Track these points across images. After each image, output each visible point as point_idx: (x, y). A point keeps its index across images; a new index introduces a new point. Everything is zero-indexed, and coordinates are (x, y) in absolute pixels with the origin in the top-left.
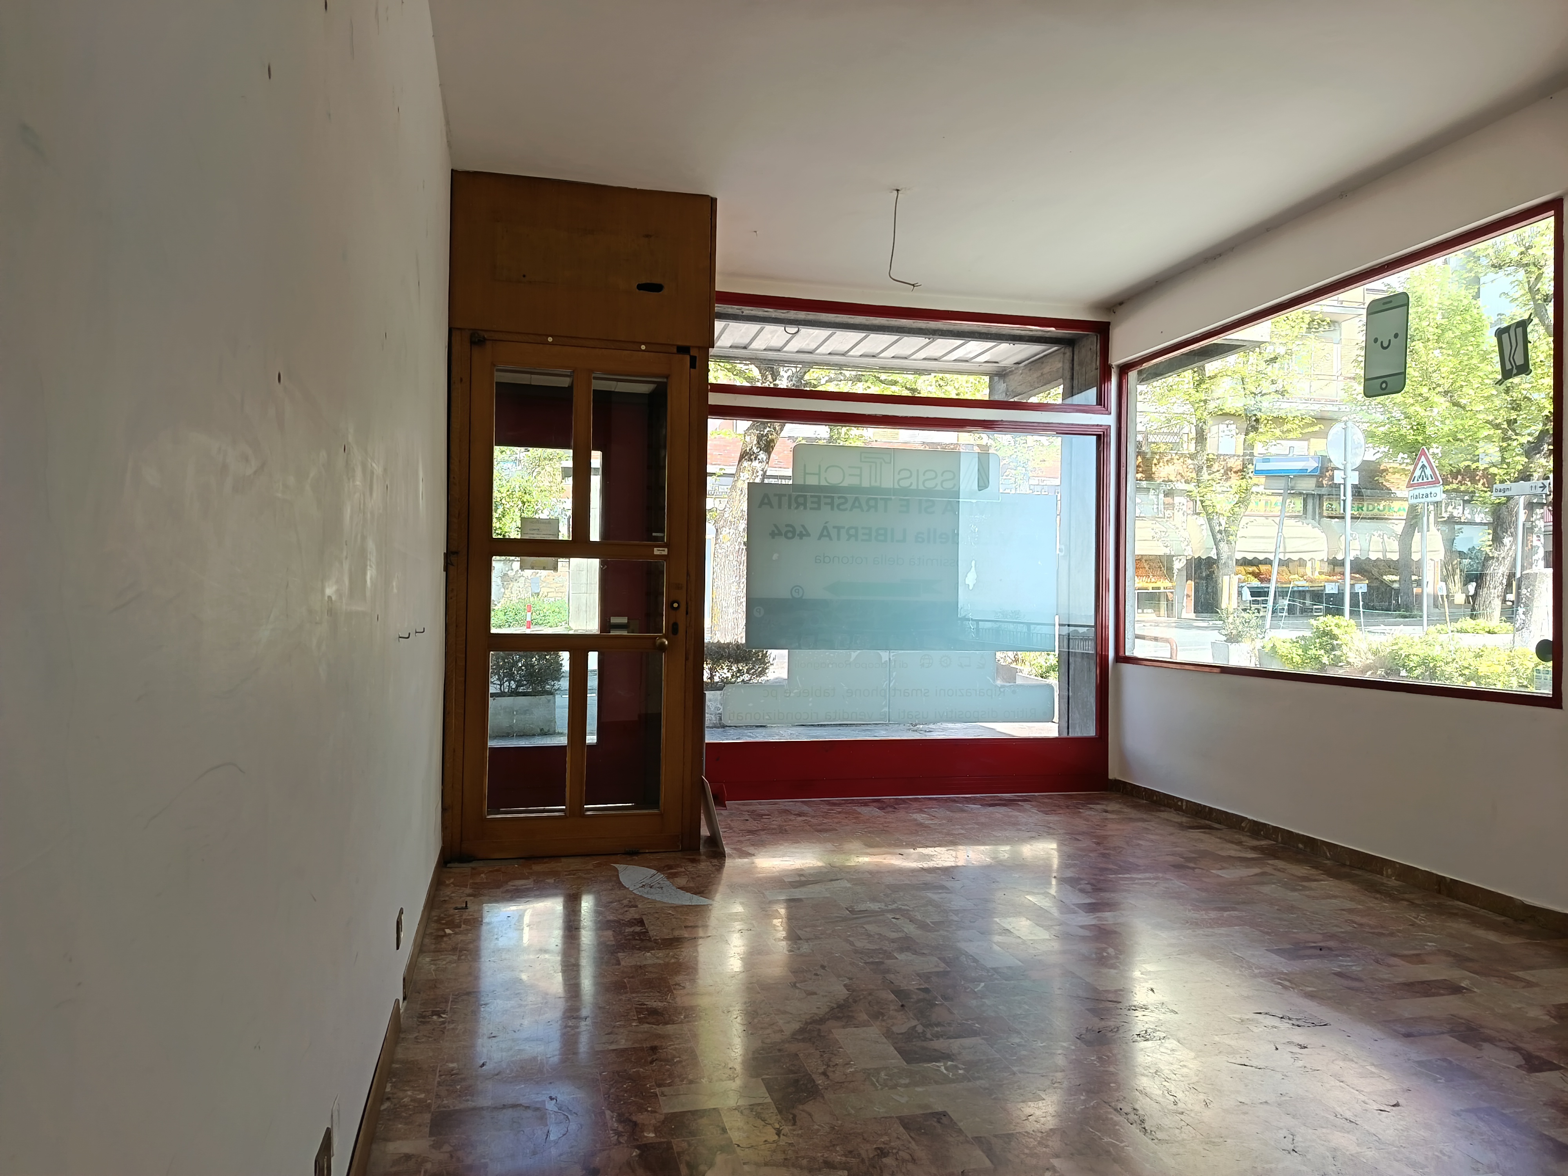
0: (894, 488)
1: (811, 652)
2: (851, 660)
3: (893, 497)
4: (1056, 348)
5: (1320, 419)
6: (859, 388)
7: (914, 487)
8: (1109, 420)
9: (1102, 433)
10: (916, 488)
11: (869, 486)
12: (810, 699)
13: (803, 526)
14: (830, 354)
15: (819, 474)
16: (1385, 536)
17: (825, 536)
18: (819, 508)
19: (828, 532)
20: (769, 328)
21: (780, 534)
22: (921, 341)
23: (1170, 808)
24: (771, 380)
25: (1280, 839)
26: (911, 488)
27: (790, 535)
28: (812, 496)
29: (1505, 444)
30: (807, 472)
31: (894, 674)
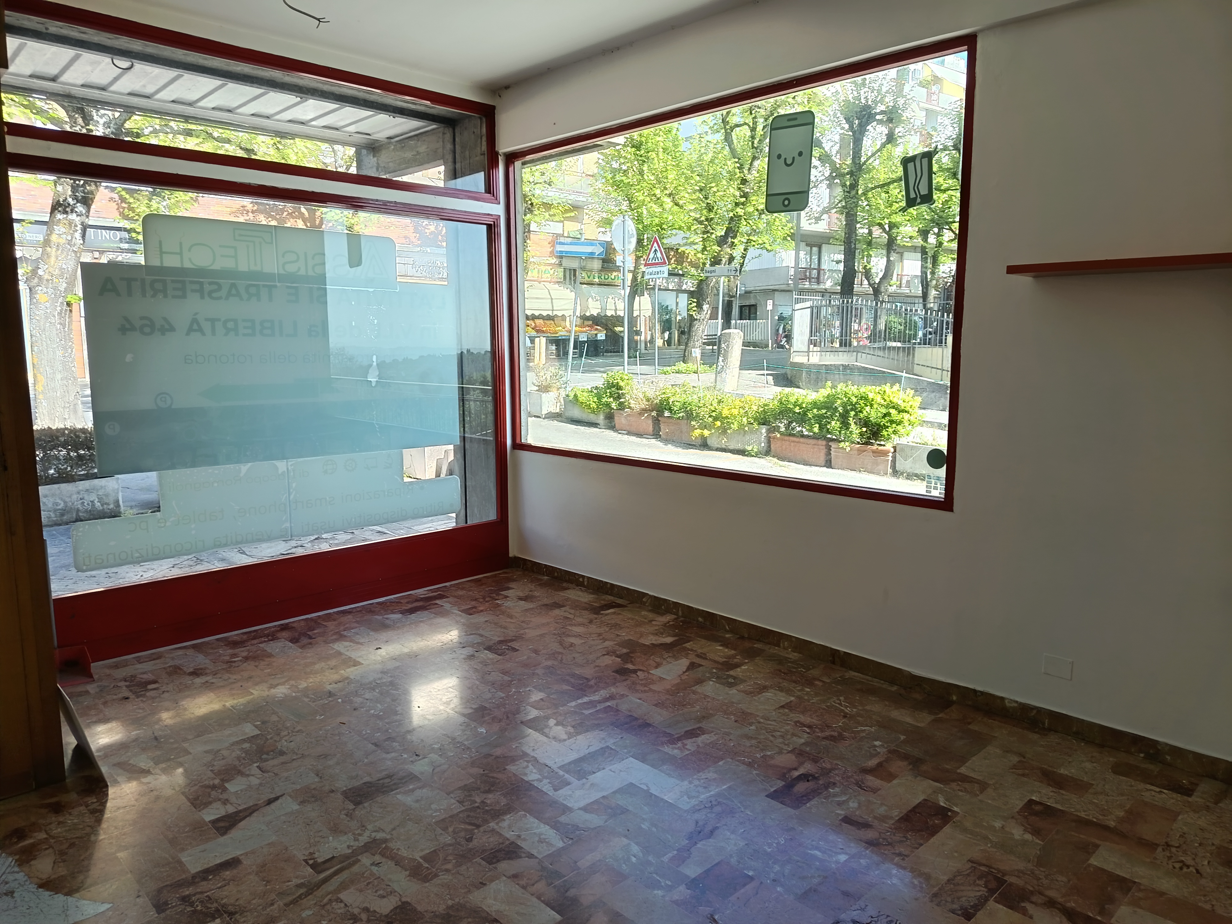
0: (278, 274)
1: (188, 471)
2: (242, 475)
3: (278, 284)
4: (434, 126)
5: (576, 207)
6: (190, 144)
7: (302, 272)
8: (498, 210)
9: (492, 223)
10: (304, 274)
11: (247, 270)
12: (193, 526)
13: (165, 319)
14: (173, 101)
15: (181, 254)
16: (616, 299)
17: (195, 331)
18: (184, 296)
19: (198, 324)
20: (88, 57)
21: (133, 328)
22: (289, 99)
23: (572, 583)
24: (83, 125)
25: (680, 613)
26: (299, 273)
27: (147, 330)
28: (173, 281)
29: (705, 236)
30: (164, 250)
31: (294, 485)
